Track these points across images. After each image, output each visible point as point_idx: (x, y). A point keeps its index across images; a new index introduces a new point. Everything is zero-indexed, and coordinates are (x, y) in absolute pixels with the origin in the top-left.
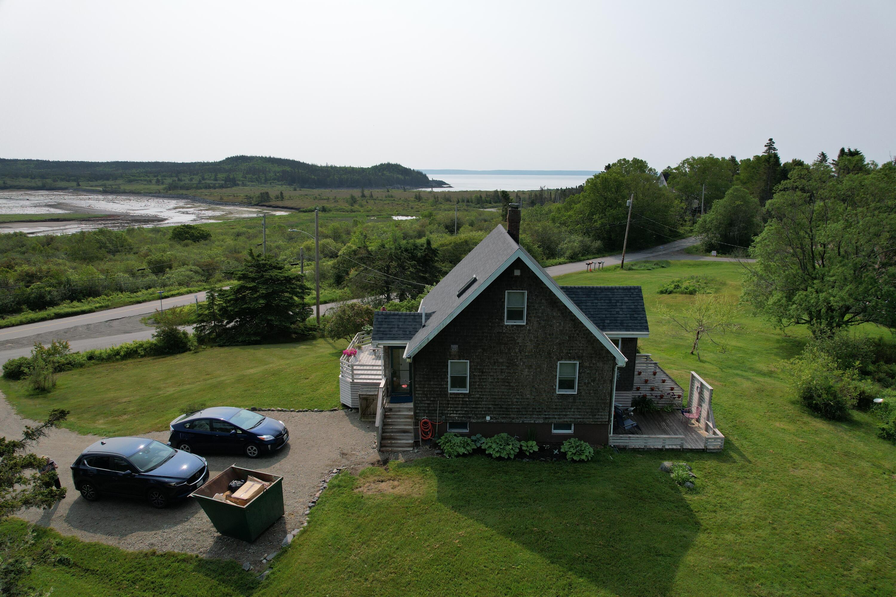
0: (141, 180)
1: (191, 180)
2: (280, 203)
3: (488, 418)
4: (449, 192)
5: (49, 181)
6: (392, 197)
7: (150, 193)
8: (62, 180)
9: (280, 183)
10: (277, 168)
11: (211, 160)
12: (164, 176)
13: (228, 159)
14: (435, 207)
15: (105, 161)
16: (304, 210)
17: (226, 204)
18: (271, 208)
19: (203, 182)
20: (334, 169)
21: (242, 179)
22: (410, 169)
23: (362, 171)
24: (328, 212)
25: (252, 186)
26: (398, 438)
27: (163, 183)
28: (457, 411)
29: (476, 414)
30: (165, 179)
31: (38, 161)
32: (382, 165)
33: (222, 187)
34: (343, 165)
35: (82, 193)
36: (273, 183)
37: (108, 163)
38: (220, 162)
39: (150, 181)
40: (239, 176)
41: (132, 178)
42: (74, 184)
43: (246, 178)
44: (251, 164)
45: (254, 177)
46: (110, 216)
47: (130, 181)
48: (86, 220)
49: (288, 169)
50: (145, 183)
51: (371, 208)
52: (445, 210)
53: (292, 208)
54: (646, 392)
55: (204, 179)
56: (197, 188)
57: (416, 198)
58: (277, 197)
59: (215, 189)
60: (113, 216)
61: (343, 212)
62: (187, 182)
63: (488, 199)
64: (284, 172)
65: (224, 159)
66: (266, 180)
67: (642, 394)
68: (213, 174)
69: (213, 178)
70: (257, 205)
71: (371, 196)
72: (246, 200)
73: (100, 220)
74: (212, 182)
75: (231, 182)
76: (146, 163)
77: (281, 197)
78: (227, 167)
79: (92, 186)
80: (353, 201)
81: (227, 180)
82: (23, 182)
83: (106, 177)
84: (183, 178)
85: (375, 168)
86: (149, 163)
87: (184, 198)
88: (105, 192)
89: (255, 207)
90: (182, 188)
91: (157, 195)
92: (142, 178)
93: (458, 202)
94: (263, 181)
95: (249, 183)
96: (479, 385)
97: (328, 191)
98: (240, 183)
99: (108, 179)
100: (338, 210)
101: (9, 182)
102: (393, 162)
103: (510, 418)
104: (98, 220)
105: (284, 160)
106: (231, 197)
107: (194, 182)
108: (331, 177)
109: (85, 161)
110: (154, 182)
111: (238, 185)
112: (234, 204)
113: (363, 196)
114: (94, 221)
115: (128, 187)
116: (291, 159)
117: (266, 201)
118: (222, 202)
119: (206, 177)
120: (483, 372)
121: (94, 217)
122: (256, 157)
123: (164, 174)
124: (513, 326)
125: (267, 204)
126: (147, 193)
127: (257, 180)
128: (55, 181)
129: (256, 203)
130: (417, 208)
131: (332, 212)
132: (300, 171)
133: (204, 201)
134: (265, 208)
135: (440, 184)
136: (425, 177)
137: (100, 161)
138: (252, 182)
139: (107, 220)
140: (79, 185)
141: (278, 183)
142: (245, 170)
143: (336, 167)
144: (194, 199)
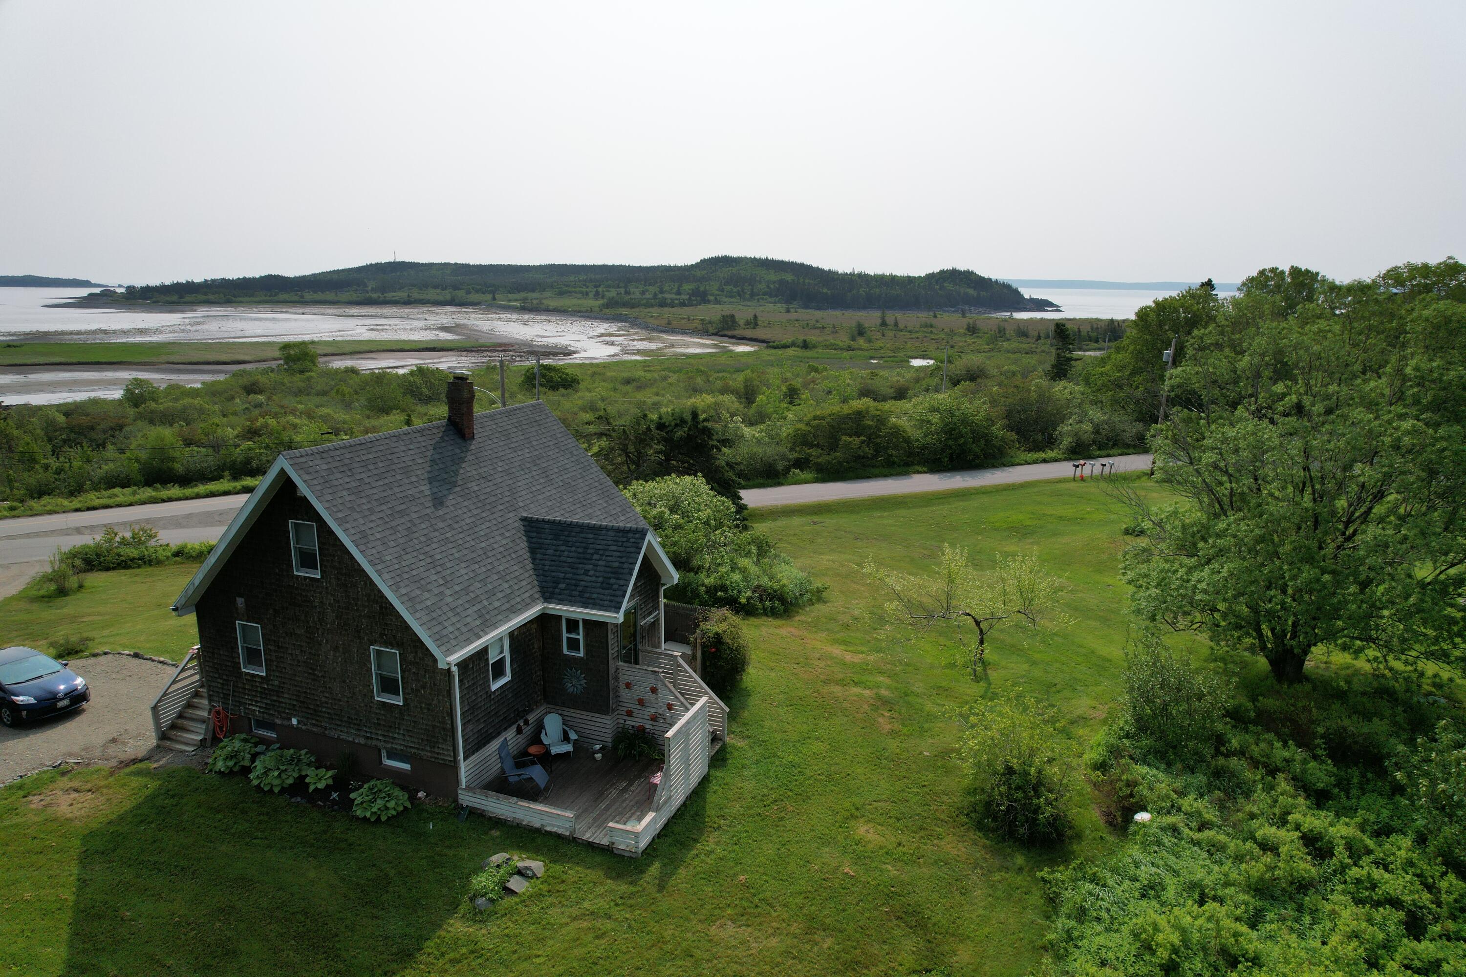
0: (576, 292)
1: (643, 293)
2: (749, 333)
3: (294, 721)
4: (1042, 319)
5: (461, 294)
6: (931, 326)
7: (579, 312)
8: (477, 291)
9: (773, 300)
10: (773, 276)
11: (681, 263)
12: (609, 286)
13: (703, 261)
14: (991, 346)
15: (537, 263)
16: (775, 344)
17: (673, 331)
18: (734, 340)
19: (660, 296)
20: (863, 278)
21: (717, 292)
22: (990, 280)
23: (909, 281)
24: (811, 349)
25: (731, 303)
26: (192, 729)
27: (603, 297)
28: (256, 701)
29: (279, 712)
30: (608, 291)
31: (456, 264)
32: (942, 272)
33: (683, 304)
34: (879, 272)
35: (494, 310)
36: (763, 299)
37: (541, 267)
38: (692, 265)
39: (587, 294)
40: (713, 287)
41: (565, 288)
42: (489, 297)
43: (722, 291)
44: (734, 270)
45: (735, 290)
46: (500, 345)
47: (561, 294)
48: (468, 351)
49: (789, 277)
50: (580, 296)
51: (882, 345)
52: (1008, 352)
53: (763, 341)
54: (645, 721)
55: (662, 292)
56: (649, 305)
57: (968, 329)
58: (748, 323)
59: (672, 307)
60: (505, 345)
61: (835, 349)
62: (638, 295)
63: (1094, 335)
64: (781, 282)
65: (699, 261)
66: (752, 295)
67: (638, 724)
68: (677, 285)
69: (674, 291)
70: (715, 334)
71: (896, 324)
72: (700, 327)
73: (488, 351)
74: (674, 296)
75: (701, 297)
76: (591, 266)
77: (754, 323)
78: (699, 273)
79: (509, 301)
80: (861, 332)
81: (695, 293)
82: (432, 294)
83: (531, 287)
84: (632, 290)
85: (931, 278)
86: (594, 267)
87: (621, 321)
88: (523, 309)
89: (713, 337)
90: (625, 305)
91: (586, 314)
92: (578, 289)
93: (1039, 338)
94: (747, 296)
95: (726, 300)
96: (277, 667)
97: (838, 313)
98: (712, 298)
99: (533, 291)
100: (827, 347)
101: (416, 295)
102: (962, 267)
103: (321, 726)
104: (483, 351)
105: (788, 263)
106: (683, 322)
107: (648, 296)
108: (854, 292)
109: (513, 264)
110: (591, 295)
111: (709, 302)
112: (683, 332)
113: (884, 324)
114: (477, 351)
115: (553, 303)
116: (799, 262)
117: (729, 329)
118: (670, 328)
119: (666, 288)
120: (279, 647)
121: (480, 347)
122: (746, 258)
123: (610, 282)
124: (306, 578)
125: (730, 333)
126: (575, 311)
127: (740, 295)
128: (468, 292)
129: (714, 331)
130: (960, 347)
131: (817, 350)
132: (807, 281)
133: (645, 327)
134: (726, 339)
135: (1042, 305)
136: (1016, 292)
137: (531, 264)
138: (731, 297)
139: (495, 351)
140: (494, 299)
141: (770, 300)
142: (724, 278)
143: (867, 276)
144: (634, 323)
